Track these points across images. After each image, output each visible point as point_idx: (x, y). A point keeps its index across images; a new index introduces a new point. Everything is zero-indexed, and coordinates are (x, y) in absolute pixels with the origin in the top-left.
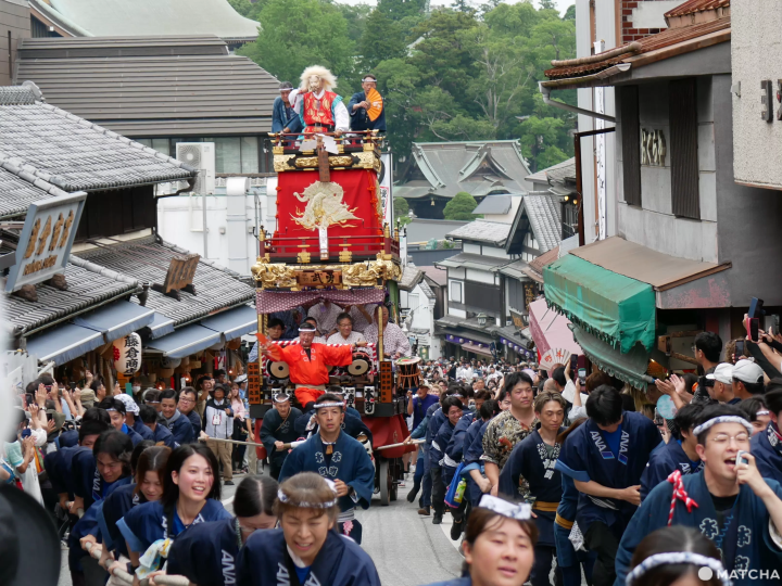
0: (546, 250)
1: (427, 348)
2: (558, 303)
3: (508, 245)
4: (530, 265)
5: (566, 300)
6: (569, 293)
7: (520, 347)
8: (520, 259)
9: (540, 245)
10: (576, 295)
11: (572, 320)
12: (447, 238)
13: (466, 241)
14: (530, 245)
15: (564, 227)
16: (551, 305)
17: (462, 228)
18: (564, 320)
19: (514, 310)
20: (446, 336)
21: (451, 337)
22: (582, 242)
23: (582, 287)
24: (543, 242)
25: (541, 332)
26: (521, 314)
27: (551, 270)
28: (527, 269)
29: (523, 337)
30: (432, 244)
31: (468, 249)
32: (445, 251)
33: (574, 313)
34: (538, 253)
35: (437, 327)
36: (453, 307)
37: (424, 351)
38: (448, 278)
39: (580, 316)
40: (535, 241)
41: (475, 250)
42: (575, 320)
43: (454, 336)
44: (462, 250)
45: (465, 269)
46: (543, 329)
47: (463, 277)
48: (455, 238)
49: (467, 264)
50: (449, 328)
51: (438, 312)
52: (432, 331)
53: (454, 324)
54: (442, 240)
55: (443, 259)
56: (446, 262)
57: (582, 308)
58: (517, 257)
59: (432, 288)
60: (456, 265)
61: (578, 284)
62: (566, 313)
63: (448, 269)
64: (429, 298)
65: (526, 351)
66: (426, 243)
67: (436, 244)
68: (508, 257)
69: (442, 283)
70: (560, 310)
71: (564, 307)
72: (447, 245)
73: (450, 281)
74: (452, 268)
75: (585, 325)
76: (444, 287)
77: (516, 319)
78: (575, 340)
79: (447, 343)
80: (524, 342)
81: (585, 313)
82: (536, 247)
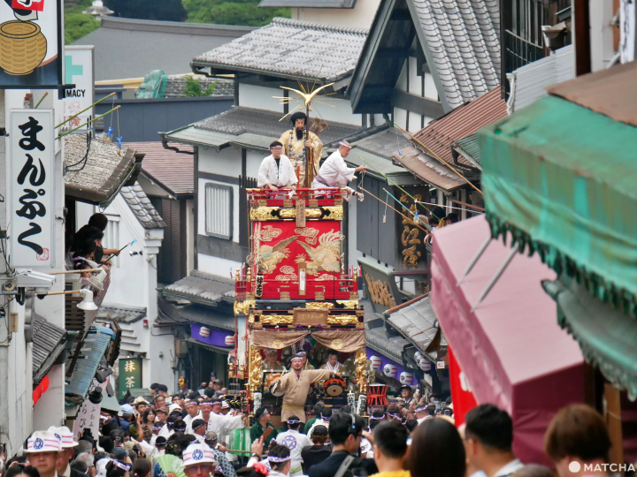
0: (458, 101)
1: (140, 358)
2: (521, 225)
3: (359, 88)
4: (414, 143)
5: (543, 216)
6: (552, 196)
7: (384, 359)
8: (390, 125)
9: (442, 88)
10: (570, 201)
11: (557, 266)
12: (197, 68)
13: (245, 76)
14: (415, 88)
15: (506, 41)
16: (499, 229)
17: (235, 42)
18: (536, 269)
19: (370, 262)
20: (188, 328)
21: (203, 331)
22: (583, 65)
23: (590, 181)
24: (451, 83)
25: (466, 306)
26: (388, 270)
27: (502, 137)
28: (407, 153)
29: (394, 332)
30: (153, 84)
31: (251, 98)
32: (191, 103)
33: (566, 250)
34: (435, 111)
35: (165, 303)
36: (210, 253)
37: (131, 366)
38: (198, 174)
39: (582, 258)
40: (429, 79)
41: (269, 101)
42: (566, 268)
43: (212, 329)
44: (236, 100)
45: (244, 151)
46: (472, 298)
47: (237, 173)
48: (218, 70)
49: (248, 139)
50: (198, 307)
51: (169, 265)
52: (152, 316)
53: (211, 296)
54: (183, 74)
55: (183, 126)
56: (191, 134)
57: (586, 237)
58: (380, 119)
59: (154, 199)
60: (219, 139)
61: (577, 174)
62: (542, 249)
63: (198, 149)
64: (148, 227)
65: (399, 368)
66: (139, 83)
67: (165, 85)
68: (356, 120)
69: (181, 186)
70: (524, 242)
71: (537, 235)
72: (194, 87)
73: (202, 182)
74: (208, 148)
75: (595, 280)
76: (188, 199)
77: (375, 285)
78: (563, 323)
79: (191, 347)
80: (394, 347)
81: (593, 248)
82: (432, 94)
